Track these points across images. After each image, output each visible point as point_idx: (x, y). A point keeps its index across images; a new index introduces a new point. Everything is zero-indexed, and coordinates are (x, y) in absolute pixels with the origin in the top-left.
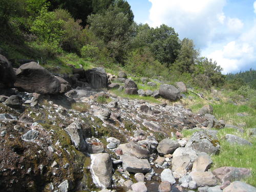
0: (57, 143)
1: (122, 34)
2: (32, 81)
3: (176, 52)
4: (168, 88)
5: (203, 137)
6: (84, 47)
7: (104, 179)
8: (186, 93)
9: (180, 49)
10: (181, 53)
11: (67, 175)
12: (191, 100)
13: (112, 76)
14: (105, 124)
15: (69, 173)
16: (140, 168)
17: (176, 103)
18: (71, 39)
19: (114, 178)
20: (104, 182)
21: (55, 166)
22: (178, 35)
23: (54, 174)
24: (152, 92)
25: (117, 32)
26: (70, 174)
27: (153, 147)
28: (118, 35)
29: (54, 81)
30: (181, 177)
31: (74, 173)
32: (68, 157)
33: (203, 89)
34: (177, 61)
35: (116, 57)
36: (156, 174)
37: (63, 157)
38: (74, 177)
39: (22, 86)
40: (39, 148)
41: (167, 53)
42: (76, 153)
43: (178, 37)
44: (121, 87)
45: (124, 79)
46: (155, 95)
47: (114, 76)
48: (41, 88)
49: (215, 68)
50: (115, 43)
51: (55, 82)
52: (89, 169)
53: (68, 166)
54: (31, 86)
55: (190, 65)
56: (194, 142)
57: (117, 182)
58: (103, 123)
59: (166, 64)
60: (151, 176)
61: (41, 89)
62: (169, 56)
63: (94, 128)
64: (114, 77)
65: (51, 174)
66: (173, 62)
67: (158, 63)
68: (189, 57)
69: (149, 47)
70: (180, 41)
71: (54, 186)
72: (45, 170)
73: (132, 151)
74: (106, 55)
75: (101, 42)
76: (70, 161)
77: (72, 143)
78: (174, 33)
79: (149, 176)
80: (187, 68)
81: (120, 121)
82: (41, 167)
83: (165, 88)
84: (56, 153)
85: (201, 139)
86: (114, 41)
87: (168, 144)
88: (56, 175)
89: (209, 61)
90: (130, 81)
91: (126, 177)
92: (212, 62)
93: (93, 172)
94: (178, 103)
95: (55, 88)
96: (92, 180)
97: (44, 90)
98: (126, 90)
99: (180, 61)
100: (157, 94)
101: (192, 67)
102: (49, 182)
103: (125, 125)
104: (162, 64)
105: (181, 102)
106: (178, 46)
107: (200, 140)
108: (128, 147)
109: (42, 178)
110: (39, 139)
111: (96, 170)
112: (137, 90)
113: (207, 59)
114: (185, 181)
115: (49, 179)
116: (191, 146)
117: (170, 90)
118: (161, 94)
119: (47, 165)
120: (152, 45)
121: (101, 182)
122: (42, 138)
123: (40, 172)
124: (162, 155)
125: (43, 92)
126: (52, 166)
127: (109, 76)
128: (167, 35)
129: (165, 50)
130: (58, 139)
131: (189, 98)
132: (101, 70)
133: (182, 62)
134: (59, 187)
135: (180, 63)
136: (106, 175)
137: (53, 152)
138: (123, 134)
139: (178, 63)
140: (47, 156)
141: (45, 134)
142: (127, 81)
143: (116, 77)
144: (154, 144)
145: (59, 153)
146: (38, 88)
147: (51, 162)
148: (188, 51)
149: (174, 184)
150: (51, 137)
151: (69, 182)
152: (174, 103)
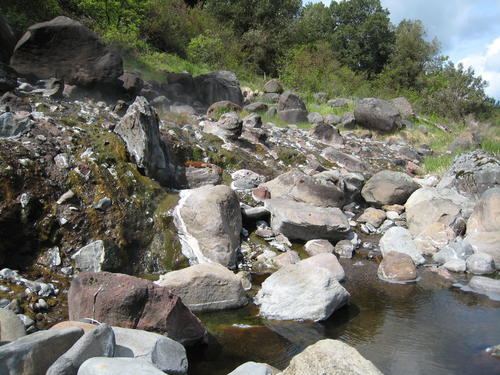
0: (85, 153)
1: (271, 15)
2: (57, 57)
3: (384, 49)
4: (375, 106)
5: (485, 160)
6: (193, 41)
7: (214, 243)
8: (414, 120)
9: (393, 43)
10: (397, 50)
11: (104, 229)
12: (426, 134)
13: (252, 93)
14: (228, 146)
15: (110, 223)
16: (320, 223)
17: (394, 137)
18: (166, 25)
19: (245, 248)
20: (215, 253)
21: (68, 201)
22: (388, 13)
23: (63, 221)
24: (338, 118)
25: (259, 11)
26: (113, 227)
27: (352, 187)
28: (261, 18)
29: (107, 52)
30: (438, 250)
31: (125, 225)
32: (110, 184)
33: (446, 119)
34: (388, 67)
35: (259, 63)
36: (366, 245)
37: (95, 183)
38: (125, 236)
39: (35, 70)
40: (25, 153)
41: (366, 53)
42: (135, 178)
43: (389, 16)
44: (270, 109)
45: (277, 95)
46: (344, 123)
47: (256, 91)
48: (77, 71)
49: (470, 81)
50: (256, 34)
51: (108, 55)
52: (171, 218)
53: (106, 205)
54: (55, 68)
55: (417, 75)
56: (462, 173)
57: (254, 258)
58: (223, 143)
59: (364, 74)
60: (352, 248)
61: (78, 74)
62: (369, 58)
63: (201, 151)
64: (255, 95)
65: (55, 224)
66: (378, 71)
67: (346, 71)
68: (413, 58)
69: (329, 40)
70: (394, 28)
71: (63, 257)
72: (36, 209)
73: (296, 192)
74: (240, 58)
75: (229, 32)
76: (115, 194)
77: (129, 158)
78: (380, 10)
79: (346, 247)
80: (410, 81)
81: (267, 145)
82: (23, 199)
83: (366, 106)
84: (77, 170)
85: (479, 165)
86: (255, 28)
87: (392, 181)
88: (68, 225)
89: (456, 68)
90: (290, 97)
91: (281, 247)
92: (464, 70)
93: (183, 226)
94: (396, 137)
95: (108, 69)
96: (179, 247)
97: (84, 75)
98: (282, 115)
99: (395, 67)
100: (350, 119)
101: (420, 79)
102: (50, 245)
103: (279, 154)
104: (357, 74)
105: (404, 135)
106: (388, 36)
107: (478, 168)
108: (286, 183)
109: (27, 232)
110: (32, 136)
111: (191, 220)
112: (307, 113)
113: (452, 65)
114: (455, 257)
115: (50, 236)
116: (454, 184)
117: (378, 109)
118: (359, 119)
119: (46, 198)
120: (335, 36)
121: (205, 252)
122: (42, 137)
123: (18, 213)
124: (378, 206)
125: (82, 80)
126: (59, 202)
127: (245, 92)
128: (365, 15)
129: (362, 45)
130: (90, 146)
131: (421, 130)
132: (227, 76)
133: (400, 68)
134: (73, 256)
135: (393, 72)
136: (220, 233)
137: (68, 169)
138: (275, 169)
139: (389, 71)
140: (45, 176)
141: (54, 130)
142: (284, 97)
143: (261, 93)
144: (354, 181)
145: (83, 170)
146: (70, 71)
147: (57, 190)
148: (411, 46)
149: (420, 265)
150: (70, 138)
151: (106, 245)
152: (388, 139)
